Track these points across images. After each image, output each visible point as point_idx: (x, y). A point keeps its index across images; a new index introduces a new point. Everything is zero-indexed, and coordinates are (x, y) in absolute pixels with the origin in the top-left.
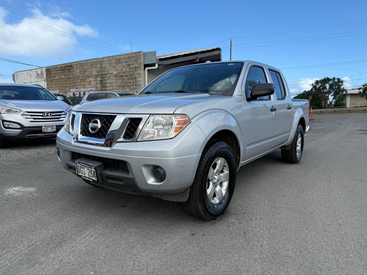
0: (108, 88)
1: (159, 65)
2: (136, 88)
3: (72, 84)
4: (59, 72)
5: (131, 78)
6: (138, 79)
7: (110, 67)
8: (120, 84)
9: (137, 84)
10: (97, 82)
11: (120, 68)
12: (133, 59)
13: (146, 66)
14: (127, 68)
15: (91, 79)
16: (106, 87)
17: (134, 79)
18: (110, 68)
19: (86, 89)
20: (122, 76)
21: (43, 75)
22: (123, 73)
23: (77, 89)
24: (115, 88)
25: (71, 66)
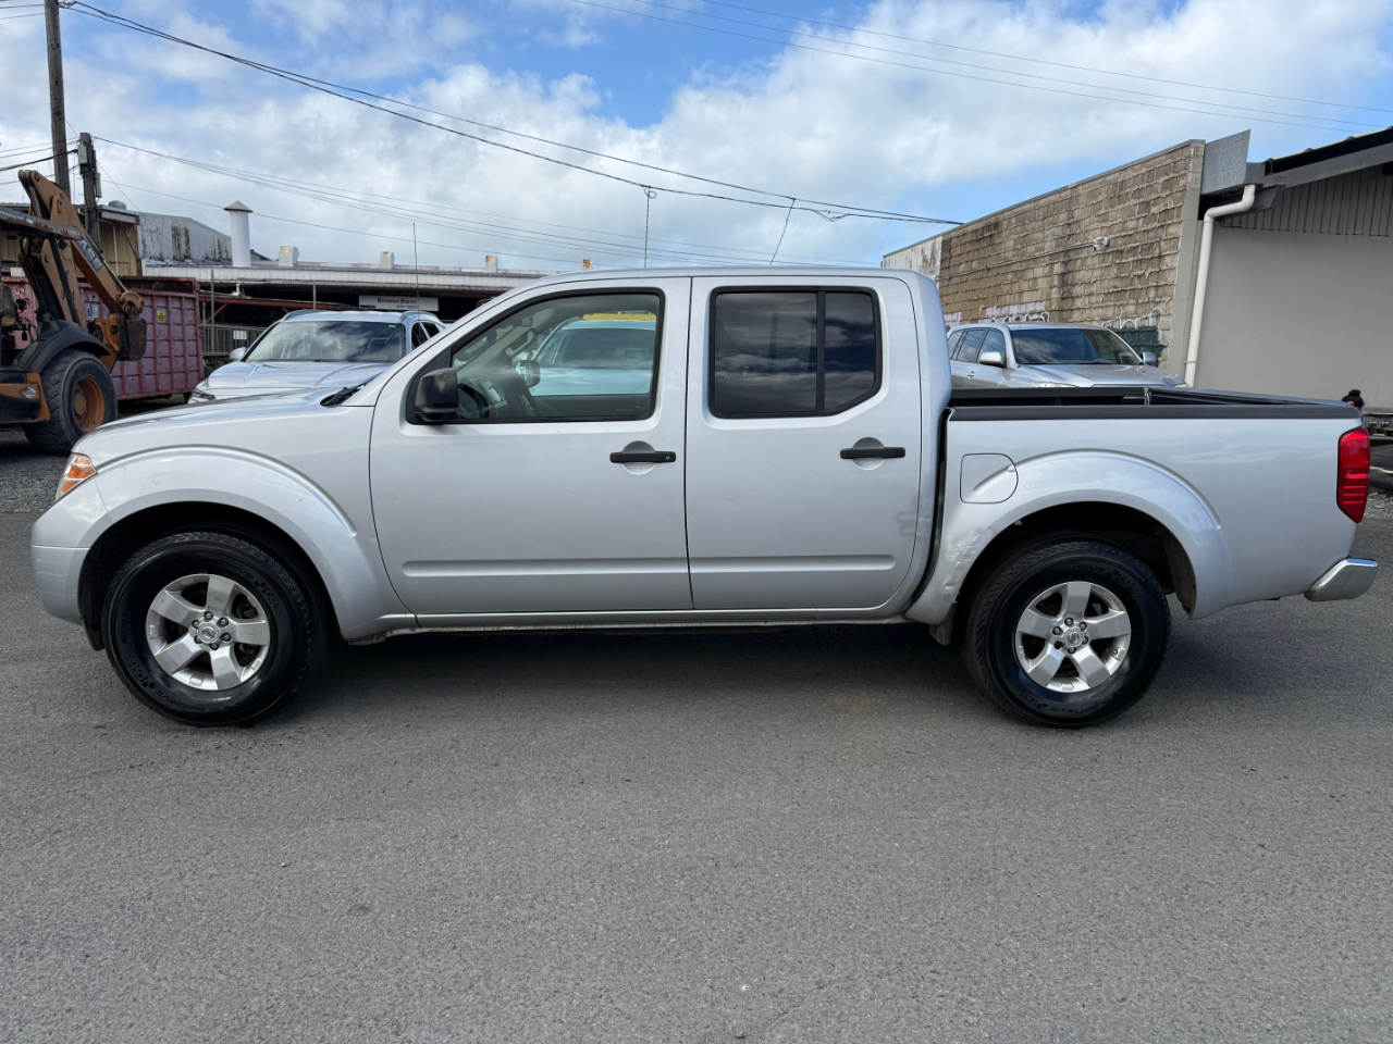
0: (1078, 303)
1: (1259, 191)
2: (1158, 300)
3: (992, 290)
4: (969, 247)
5: (1147, 257)
6: (1168, 260)
7: (1093, 218)
8: (1112, 283)
9: (1163, 283)
10: (1052, 280)
11: (1120, 220)
12: (1161, 180)
13: (1207, 202)
14: (1138, 219)
15: (1039, 271)
16: (1073, 298)
17: (1156, 261)
18: (1090, 224)
19: (1023, 308)
20: (1122, 252)
21: (934, 263)
22: (1124, 240)
23: (1002, 306)
24: (1098, 303)
25: (997, 225)
